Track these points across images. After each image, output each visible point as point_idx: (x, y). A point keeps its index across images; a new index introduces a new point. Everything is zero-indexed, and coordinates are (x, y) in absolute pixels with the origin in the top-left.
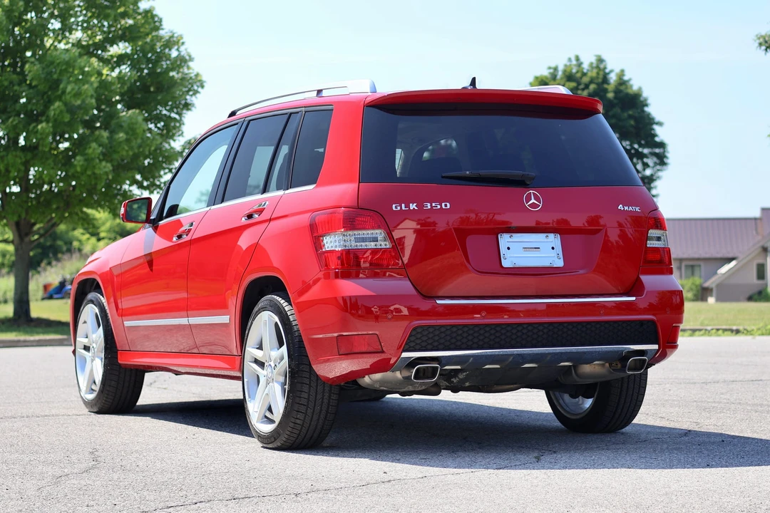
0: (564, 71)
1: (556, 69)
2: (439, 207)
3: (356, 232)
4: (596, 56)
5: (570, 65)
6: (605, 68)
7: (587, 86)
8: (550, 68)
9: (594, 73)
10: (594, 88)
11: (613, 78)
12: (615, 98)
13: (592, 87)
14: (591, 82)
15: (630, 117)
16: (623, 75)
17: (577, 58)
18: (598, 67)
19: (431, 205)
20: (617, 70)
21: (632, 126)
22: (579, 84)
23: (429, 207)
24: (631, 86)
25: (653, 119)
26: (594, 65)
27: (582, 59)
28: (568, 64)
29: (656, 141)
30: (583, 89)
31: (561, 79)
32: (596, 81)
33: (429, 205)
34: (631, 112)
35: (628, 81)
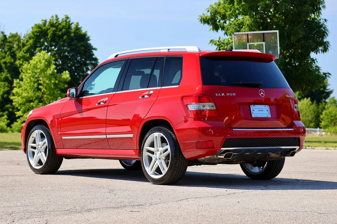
0: (50, 22)
1: (46, 21)
2: (232, 95)
3: (202, 104)
4: (65, 15)
5: (53, 19)
6: (70, 21)
7: (61, 30)
8: (43, 20)
9: (64, 24)
10: (65, 31)
11: (73, 26)
12: (75, 36)
13: (64, 30)
14: (63, 27)
15: (82, 45)
16: (78, 25)
17: (57, 16)
18: (66, 21)
19: (229, 94)
20: (75, 23)
21: (83, 50)
22: (57, 29)
23: (228, 95)
24: (82, 31)
25: (92, 47)
26: (64, 20)
27: (59, 17)
28: (52, 19)
29: (93, 58)
30: (59, 31)
31: (48, 26)
32: (65, 28)
33: (228, 94)
34: (82, 43)
35: (80, 28)
